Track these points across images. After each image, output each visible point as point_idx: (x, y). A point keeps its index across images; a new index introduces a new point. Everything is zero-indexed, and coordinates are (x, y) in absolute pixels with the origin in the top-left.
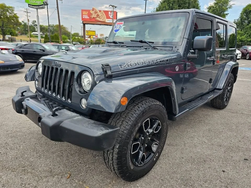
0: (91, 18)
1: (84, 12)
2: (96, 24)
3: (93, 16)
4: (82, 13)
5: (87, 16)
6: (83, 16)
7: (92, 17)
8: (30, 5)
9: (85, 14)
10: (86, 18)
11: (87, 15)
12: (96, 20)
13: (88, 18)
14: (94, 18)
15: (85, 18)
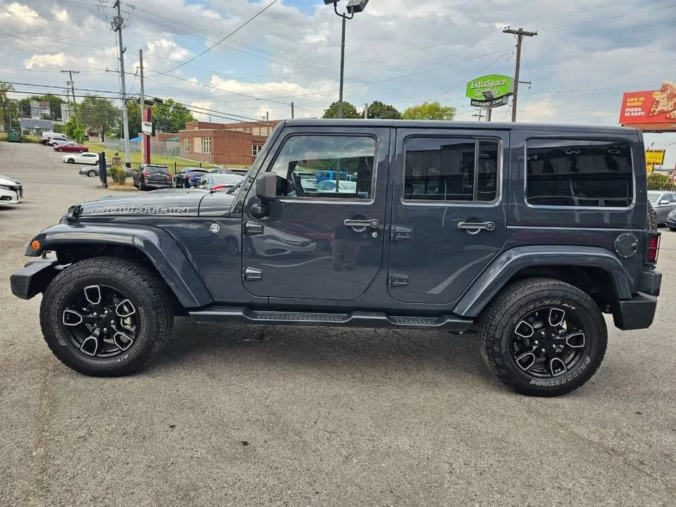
0: (651, 115)
1: (632, 99)
2: (668, 131)
3: (660, 108)
4: (625, 102)
5: (640, 109)
6: (627, 110)
7: (656, 110)
8: (476, 101)
9: (633, 104)
10: (636, 114)
11: (638, 107)
12: (670, 119)
13: (643, 113)
14: (662, 112)
15: (632, 114)
